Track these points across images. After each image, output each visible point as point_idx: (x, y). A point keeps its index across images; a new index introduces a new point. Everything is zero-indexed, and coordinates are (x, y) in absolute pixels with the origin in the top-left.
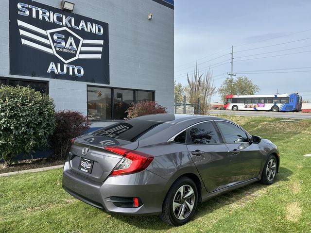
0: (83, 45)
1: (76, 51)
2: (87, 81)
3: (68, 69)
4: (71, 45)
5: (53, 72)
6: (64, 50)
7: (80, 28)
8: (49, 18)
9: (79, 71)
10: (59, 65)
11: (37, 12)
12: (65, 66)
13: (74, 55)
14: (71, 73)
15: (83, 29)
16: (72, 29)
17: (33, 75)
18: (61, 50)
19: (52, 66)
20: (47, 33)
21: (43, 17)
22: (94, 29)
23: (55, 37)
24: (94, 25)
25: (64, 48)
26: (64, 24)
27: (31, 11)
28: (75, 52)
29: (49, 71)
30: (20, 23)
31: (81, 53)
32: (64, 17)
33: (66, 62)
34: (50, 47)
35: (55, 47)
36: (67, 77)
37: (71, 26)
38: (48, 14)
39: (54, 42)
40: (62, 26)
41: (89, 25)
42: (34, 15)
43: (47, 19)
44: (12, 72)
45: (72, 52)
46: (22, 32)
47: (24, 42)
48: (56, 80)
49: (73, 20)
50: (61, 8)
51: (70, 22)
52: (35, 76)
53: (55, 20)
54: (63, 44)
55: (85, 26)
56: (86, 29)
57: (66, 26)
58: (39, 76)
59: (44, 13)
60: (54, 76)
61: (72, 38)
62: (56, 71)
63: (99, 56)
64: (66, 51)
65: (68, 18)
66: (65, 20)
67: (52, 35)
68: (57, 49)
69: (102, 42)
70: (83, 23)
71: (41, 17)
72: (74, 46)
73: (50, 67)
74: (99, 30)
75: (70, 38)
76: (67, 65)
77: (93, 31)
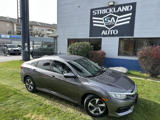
0: (119, 19)
1: (115, 23)
2: (119, 36)
3: (110, 32)
4: (113, 20)
5: (103, 34)
6: (109, 24)
7: (118, 11)
8: (104, 12)
9: (115, 32)
10: (106, 31)
11: (99, 12)
12: (109, 31)
13: (114, 25)
14: (111, 34)
15: (119, 11)
16: (114, 13)
17: (96, 37)
18: (108, 24)
19: (103, 32)
20: (102, 19)
22: (126, 9)
23: (106, 19)
24: (126, 7)
25: (109, 23)
26: (110, 12)
27: (97, 12)
28: (114, 24)
29: (102, 34)
30: (93, 18)
31: (117, 23)
32: (110, 9)
33: (109, 29)
34: (103, 24)
38: (103, 11)
39: (105, 21)
40: (109, 13)
41: (123, 8)
42: (98, 13)
43: (103, 13)
45: (113, 24)
46: (94, 21)
48: (104, 37)
50: (109, 6)
52: (97, 37)
53: (106, 12)
54: (109, 21)
55: (121, 9)
56: (121, 11)
57: (111, 13)
58: (98, 37)
59: (102, 11)
60: (104, 36)
61: (113, 18)
62: (105, 34)
63: (128, 22)
64: (110, 24)
65: (112, 9)
66: (110, 10)
67: (104, 19)
68: (106, 24)
69: (131, 14)
70: (120, 8)
71: (100, 13)
72: (114, 21)
73: (103, 33)
74: (129, 8)
75: (112, 18)
76: (110, 30)
77: (125, 10)
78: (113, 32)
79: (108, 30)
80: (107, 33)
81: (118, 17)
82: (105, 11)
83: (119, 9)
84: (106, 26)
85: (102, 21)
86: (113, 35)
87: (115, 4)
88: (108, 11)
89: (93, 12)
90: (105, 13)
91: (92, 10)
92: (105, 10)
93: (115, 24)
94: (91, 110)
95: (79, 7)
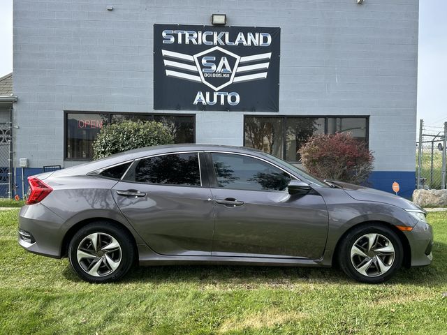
0: (241, 65)
1: (231, 74)
2: (243, 110)
3: (219, 97)
4: (224, 67)
5: (200, 103)
6: (214, 75)
7: (237, 43)
8: (197, 40)
9: (233, 99)
10: (208, 95)
11: (183, 36)
12: (215, 95)
13: (228, 79)
14: (222, 102)
15: (241, 44)
16: (226, 47)
18: (211, 75)
19: (199, 96)
20: (194, 58)
21: (190, 41)
22: (258, 40)
23: (204, 61)
24: (257, 35)
25: (215, 73)
26: (215, 42)
27: (176, 36)
28: (228, 76)
29: (196, 102)
30: (165, 53)
31: (237, 75)
32: (215, 34)
33: (217, 89)
34: (197, 74)
35: (203, 73)
36: (217, 107)
37: (225, 43)
38: (195, 35)
39: (202, 67)
40: (213, 46)
41: (250, 36)
42: (180, 41)
43: (194, 42)
44: (155, 108)
45: (224, 75)
46: (167, 63)
47: (169, 73)
49: (227, 35)
50: (211, 25)
51: (223, 38)
53: (205, 40)
54: (214, 67)
55: (243, 39)
56: (245, 43)
57: (218, 45)
58: (184, 110)
60: (202, 107)
61: (226, 58)
62: (204, 102)
63: (264, 75)
64: (217, 76)
65: (221, 34)
66: (216, 38)
67: (200, 59)
68: (206, 75)
69: (268, 55)
70: (240, 36)
71: (187, 41)
72: (228, 68)
73: (197, 98)
74: (265, 40)
75: (222, 59)
76: (217, 94)
77: (256, 42)
78: (226, 97)
79: (212, 92)
80: (211, 99)
81: (239, 59)
82: (202, 38)
83: (238, 39)
84: (206, 79)
85: (193, 64)
86: (227, 108)
87: (229, 24)
88: (210, 38)
89: (164, 34)
90: (200, 42)
91: (158, 29)
92: (200, 34)
93: (230, 76)
94: (359, 267)
95: (109, 10)
